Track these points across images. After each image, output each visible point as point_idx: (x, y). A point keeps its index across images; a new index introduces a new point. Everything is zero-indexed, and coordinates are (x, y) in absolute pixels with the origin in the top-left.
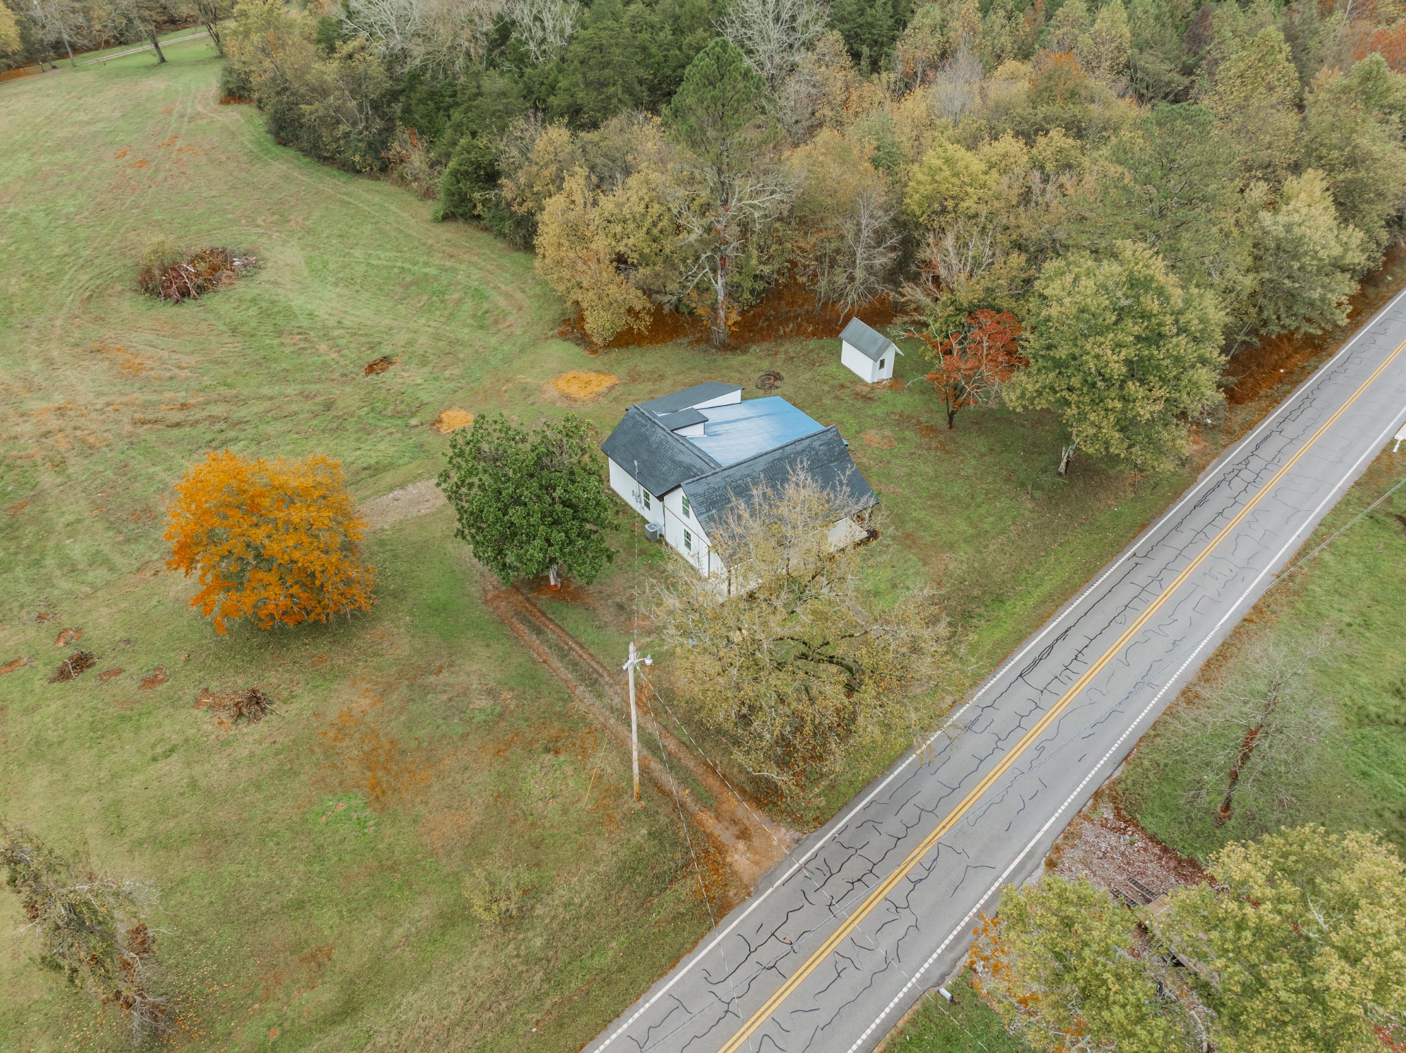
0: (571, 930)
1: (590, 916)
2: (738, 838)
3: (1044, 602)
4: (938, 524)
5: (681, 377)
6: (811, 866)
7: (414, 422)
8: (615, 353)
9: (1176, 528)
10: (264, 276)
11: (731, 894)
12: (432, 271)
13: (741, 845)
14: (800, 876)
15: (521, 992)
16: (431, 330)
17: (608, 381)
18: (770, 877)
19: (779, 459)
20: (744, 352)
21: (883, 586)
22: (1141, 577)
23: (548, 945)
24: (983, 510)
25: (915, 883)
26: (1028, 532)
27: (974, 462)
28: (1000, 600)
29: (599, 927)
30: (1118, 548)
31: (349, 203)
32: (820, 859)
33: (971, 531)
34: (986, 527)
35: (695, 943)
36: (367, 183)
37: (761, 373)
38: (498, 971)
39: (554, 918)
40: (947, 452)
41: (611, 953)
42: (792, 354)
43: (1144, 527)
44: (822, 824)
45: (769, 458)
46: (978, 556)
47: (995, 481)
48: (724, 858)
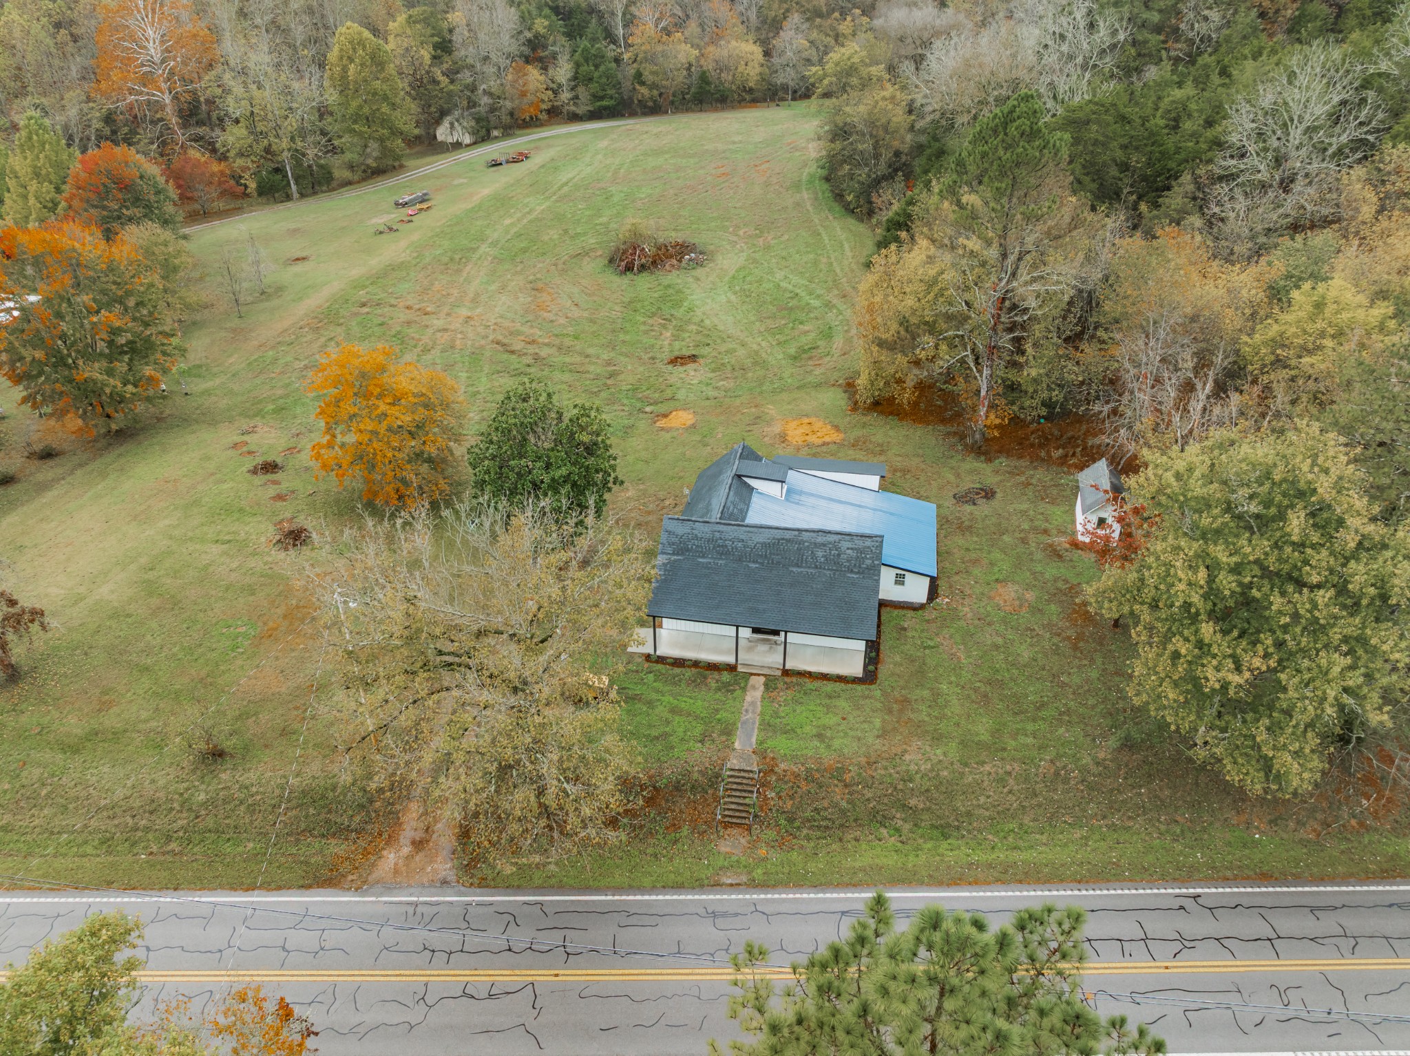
0: (228, 807)
1: (251, 809)
2: (413, 843)
3: (990, 866)
4: (956, 707)
5: (900, 459)
6: (420, 909)
7: (648, 409)
8: (872, 418)
9: (1313, 909)
10: (699, 272)
11: (350, 877)
12: (815, 303)
13: (406, 850)
14: (403, 909)
15: (160, 822)
16: (755, 347)
17: (836, 437)
18: (389, 889)
19: (788, 541)
20: (989, 460)
21: (807, 729)
22: (1158, 925)
23: (204, 804)
24: (1030, 727)
25: (465, 994)
26: (1066, 781)
27: (1094, 674)
28: (944, 830)
29: (251, 822)
30: (1187, 875)
31: (819, 234)
32: (435, 909)
33: (985, 737)
34: (1012, 744)
35: (279, 888)
36: (851, 222)
37: (978, 486)
38: (161, 794)
39: (228, 788)
40: (1075, 648)
41: (240, 849)
42: (1034, 481)
43: (1265, 877)
44: (480, 886)
45: (779, 534)
46: (957, 766)
47: (1093, 707)
48: (383, 849)
